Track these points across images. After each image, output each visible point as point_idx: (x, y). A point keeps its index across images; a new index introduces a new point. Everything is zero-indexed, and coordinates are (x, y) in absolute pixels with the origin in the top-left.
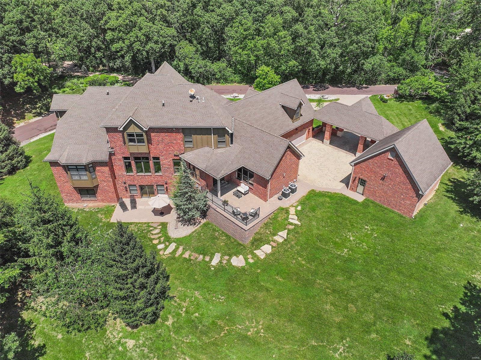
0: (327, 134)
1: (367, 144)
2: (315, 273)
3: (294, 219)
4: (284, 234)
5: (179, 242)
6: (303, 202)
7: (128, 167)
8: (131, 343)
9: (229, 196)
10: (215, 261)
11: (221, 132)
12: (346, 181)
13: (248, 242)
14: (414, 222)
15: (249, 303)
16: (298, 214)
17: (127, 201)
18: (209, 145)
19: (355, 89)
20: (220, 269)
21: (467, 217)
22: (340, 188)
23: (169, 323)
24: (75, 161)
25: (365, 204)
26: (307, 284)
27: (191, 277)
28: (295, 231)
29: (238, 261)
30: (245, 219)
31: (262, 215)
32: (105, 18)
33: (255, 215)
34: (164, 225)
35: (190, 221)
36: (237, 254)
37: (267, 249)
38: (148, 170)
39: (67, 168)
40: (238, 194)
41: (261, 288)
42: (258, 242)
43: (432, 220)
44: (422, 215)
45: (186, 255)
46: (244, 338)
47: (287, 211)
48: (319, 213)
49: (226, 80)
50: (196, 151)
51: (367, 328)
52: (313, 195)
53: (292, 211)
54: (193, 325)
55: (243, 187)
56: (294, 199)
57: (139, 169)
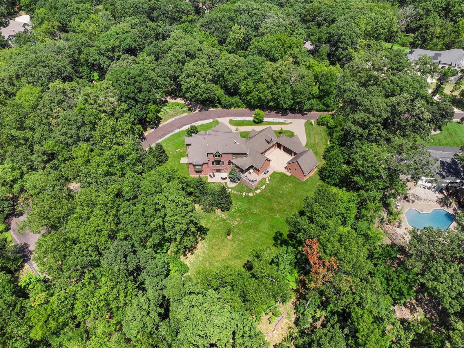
0: (282, 148)
1: (295, 154)
2: (273, 198)
3: (267, 182)
4: (264, 186)
5: (232, 188)
6: (271, 176)
7: (213, 164)
8: (223, 215)
9: (247, 174)
10: (244, 194)
11: (245, 154)
12: (286, 168)
13: (253, 189)
14: (304, 182)
15: (254, 205)
16: (269, 180)
17: (212, 174)
18: (241, 157)
19: (300, 115)
20: (246, 196)
21: (321, 181)
22: (283, 171)
23: (233, 210)
24: (198, 163)
25: (290, 177)
26: (270, 200)
27: (237, 198)
28: (268, 186)
29: (251, 194)
30: (252, 181)
31: (258, 180)
32: (180, 78)
33: (256, 181)
34: (226, 183)
35: (235, 182)
36: (250, 192)
37: (259, 191)
38: (219, 164)
39: (194, 166)
40: (250, 173)
41: (257, 202)
42: (256, 189)
43: (309, 182)
44: (307, 181)
45: (235, 192)
46: (253, 214)
47: (266, 179)
48: (275, 180)
49: (239, 107)
50: (236, 159)
51: (284, 211)
52: (275, 173)
53: (267, 179)
54: (240, 211)
55: (251, 171)
56: (268, 174)
57: (216, 164)
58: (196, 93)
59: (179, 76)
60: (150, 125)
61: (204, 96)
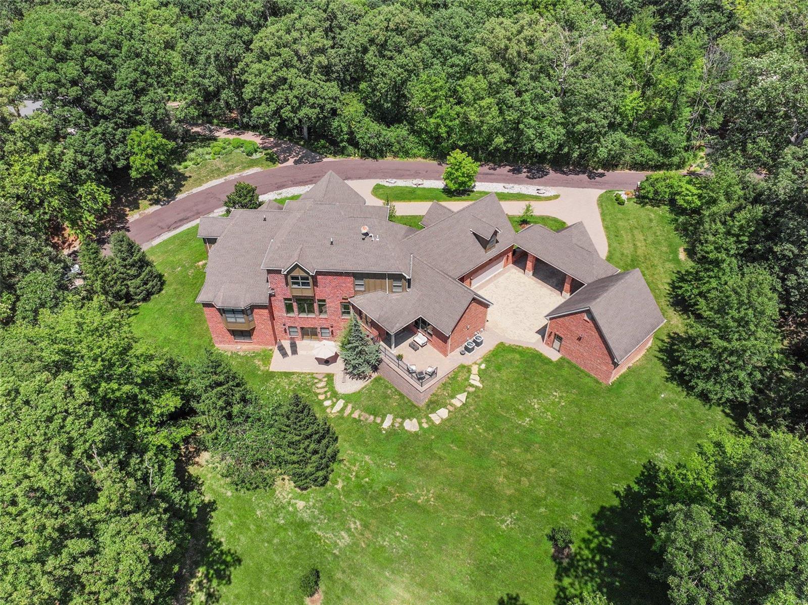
0: (529, 265)
1: (576, 285)
2: (491, 443)
3: (475, 380)
4: (462, 397)
5: (348, 398)
6: (487, 360)
7: (289, 309)
8: (301, 504)
9: (404, 348)
10: (387, 424)
11: (398, 277)
12: (542, 332)
13: (422, 404)
14: (610, 389)
15: (421, 471)
16: (482, 374)
17: (286, 344)
18: (383, 289)
19: (584, 177)
20: (393, 433)
21: (672, 385)
22: (533, 341)
23: (339, 486)
24: (231, 304)
25: (560, 365)
26: (481, 454)
27: (361, 440)
28: (475, 395)
29: (411, 425)
30: (420, 377)
31: (440, 374)
33: (433, 374)
34: (330, 377)
35: (361, 376)
36: (410, 417)
37: (443, 413)
38: (311, 310)
39: (222, 311)
40: (414, 347)
41: (434, 456)
42: (434, 404)
43: (629, 389)
44: (620, 382)
45: (356, 415)
46: (413, 506)
47: (469, 371)
48: (505, 374)
49: (407, 154)
50: (368, 295)
51: (537, 502)
52: (502, 349)
53: (475, 369)
54: (363, 490)
55: (420, 338)
56: (479, 353)
57: (302, 310)
58: (280, 102)
59: (237, 60)
60: (151, 193)
61: (301, 114)
